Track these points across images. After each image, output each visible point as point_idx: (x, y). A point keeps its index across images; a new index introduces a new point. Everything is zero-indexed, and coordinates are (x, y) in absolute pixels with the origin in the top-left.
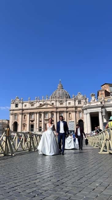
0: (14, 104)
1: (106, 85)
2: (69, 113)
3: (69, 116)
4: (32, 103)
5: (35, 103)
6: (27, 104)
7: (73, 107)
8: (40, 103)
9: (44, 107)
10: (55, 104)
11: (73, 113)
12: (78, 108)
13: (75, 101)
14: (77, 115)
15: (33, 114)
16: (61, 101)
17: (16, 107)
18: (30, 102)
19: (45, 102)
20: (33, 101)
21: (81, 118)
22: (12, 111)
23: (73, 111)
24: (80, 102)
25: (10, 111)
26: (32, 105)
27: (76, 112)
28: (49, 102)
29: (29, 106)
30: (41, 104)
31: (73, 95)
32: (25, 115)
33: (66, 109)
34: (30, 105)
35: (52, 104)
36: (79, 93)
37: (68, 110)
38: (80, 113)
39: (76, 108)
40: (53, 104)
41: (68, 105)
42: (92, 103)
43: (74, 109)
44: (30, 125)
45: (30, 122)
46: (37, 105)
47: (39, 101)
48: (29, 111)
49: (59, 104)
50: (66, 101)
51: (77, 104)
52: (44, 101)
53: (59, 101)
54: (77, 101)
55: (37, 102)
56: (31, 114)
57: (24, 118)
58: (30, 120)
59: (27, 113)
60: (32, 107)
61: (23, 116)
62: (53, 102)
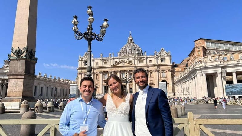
0: (83, 61)
1: (201, 40)
2: (150, 72)
3: (150, 77)
4: (106, 60)
5: (109, 61)
6: (99, 61)
7: (154, 66)
8: (115, 60)
9: (120, 65)
10: (133, 62)
11: (156, 73)
12: (161, 67)
13: (157, 58)
14: (160, 74)
15: (106, 74)
16: (141, 59)
17: (85, 65)
18: (103, 59)
19: (121, 60)
20: (106, 58)
21: (164, 78)
22: (81, 70)
23: (155, 71)
24: (163, 60)
25: (78, 69)
26: (104, 63)
27: (158, 71)
28: (126, 60)
29: (101, 64)
30: (116, 62)
31: (155, 51)
32: (97, 75)
33: (146, 67)
34: (103, 63)
35: (129, 62)
36: (162, 48)
37: (148, 69)
38: (163, 73)
39: (159, 66)
40: (131, 62)
41: (148, 63)
42: (208, 63)
43: (156, 68)
44: (103, 86)
45: (104, 83)
46: (111, 63)
47: (114, 59)
48: (102, 70)
49: (139, 62)
50: (147, 58)
51: (160, 62)
52: (120, 58)
53: (138, 58)
54: (159, 58)
55: (111, 59)
56: (104, 73)
57: (96, 78)
58: (103, 81)
59: (100, 73)
60: (106, 65)
61: (95, 76)
62: (130, 59)
